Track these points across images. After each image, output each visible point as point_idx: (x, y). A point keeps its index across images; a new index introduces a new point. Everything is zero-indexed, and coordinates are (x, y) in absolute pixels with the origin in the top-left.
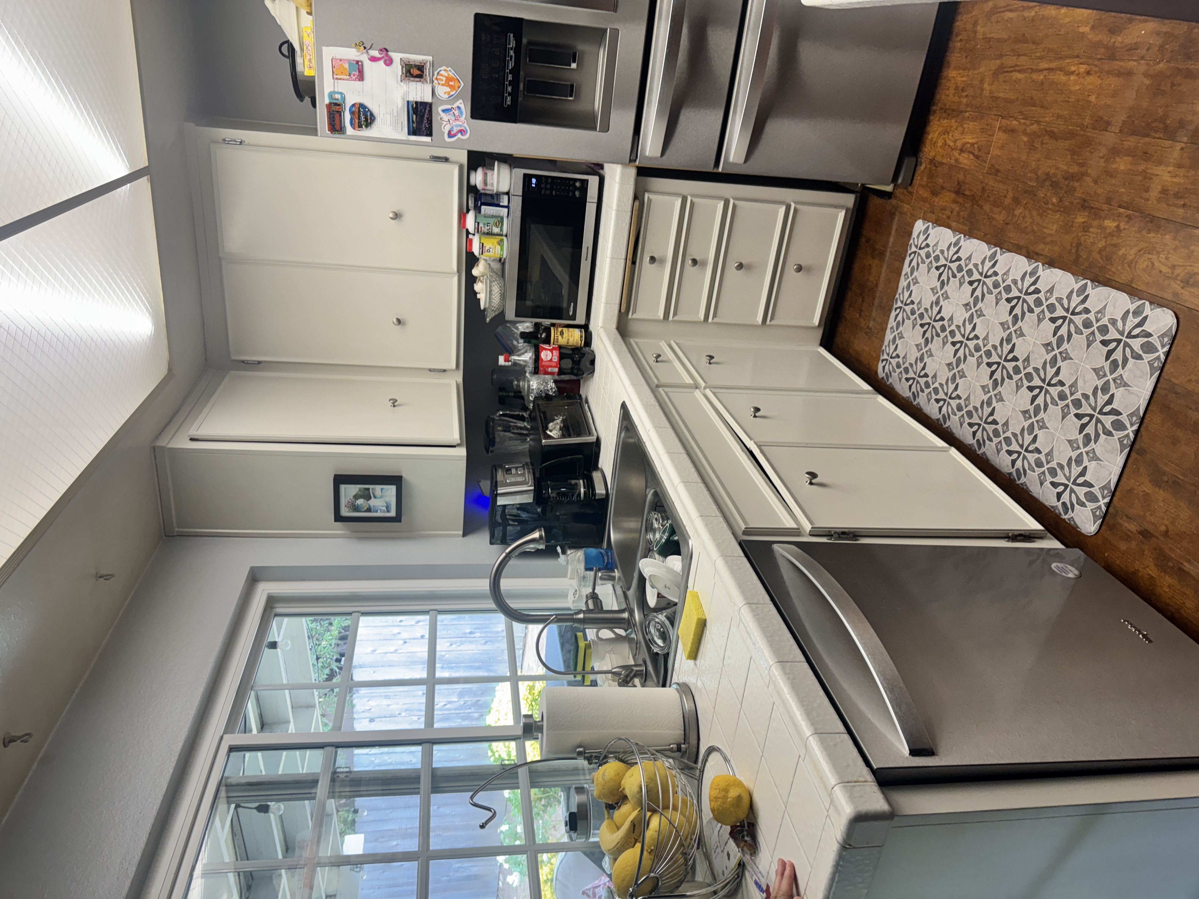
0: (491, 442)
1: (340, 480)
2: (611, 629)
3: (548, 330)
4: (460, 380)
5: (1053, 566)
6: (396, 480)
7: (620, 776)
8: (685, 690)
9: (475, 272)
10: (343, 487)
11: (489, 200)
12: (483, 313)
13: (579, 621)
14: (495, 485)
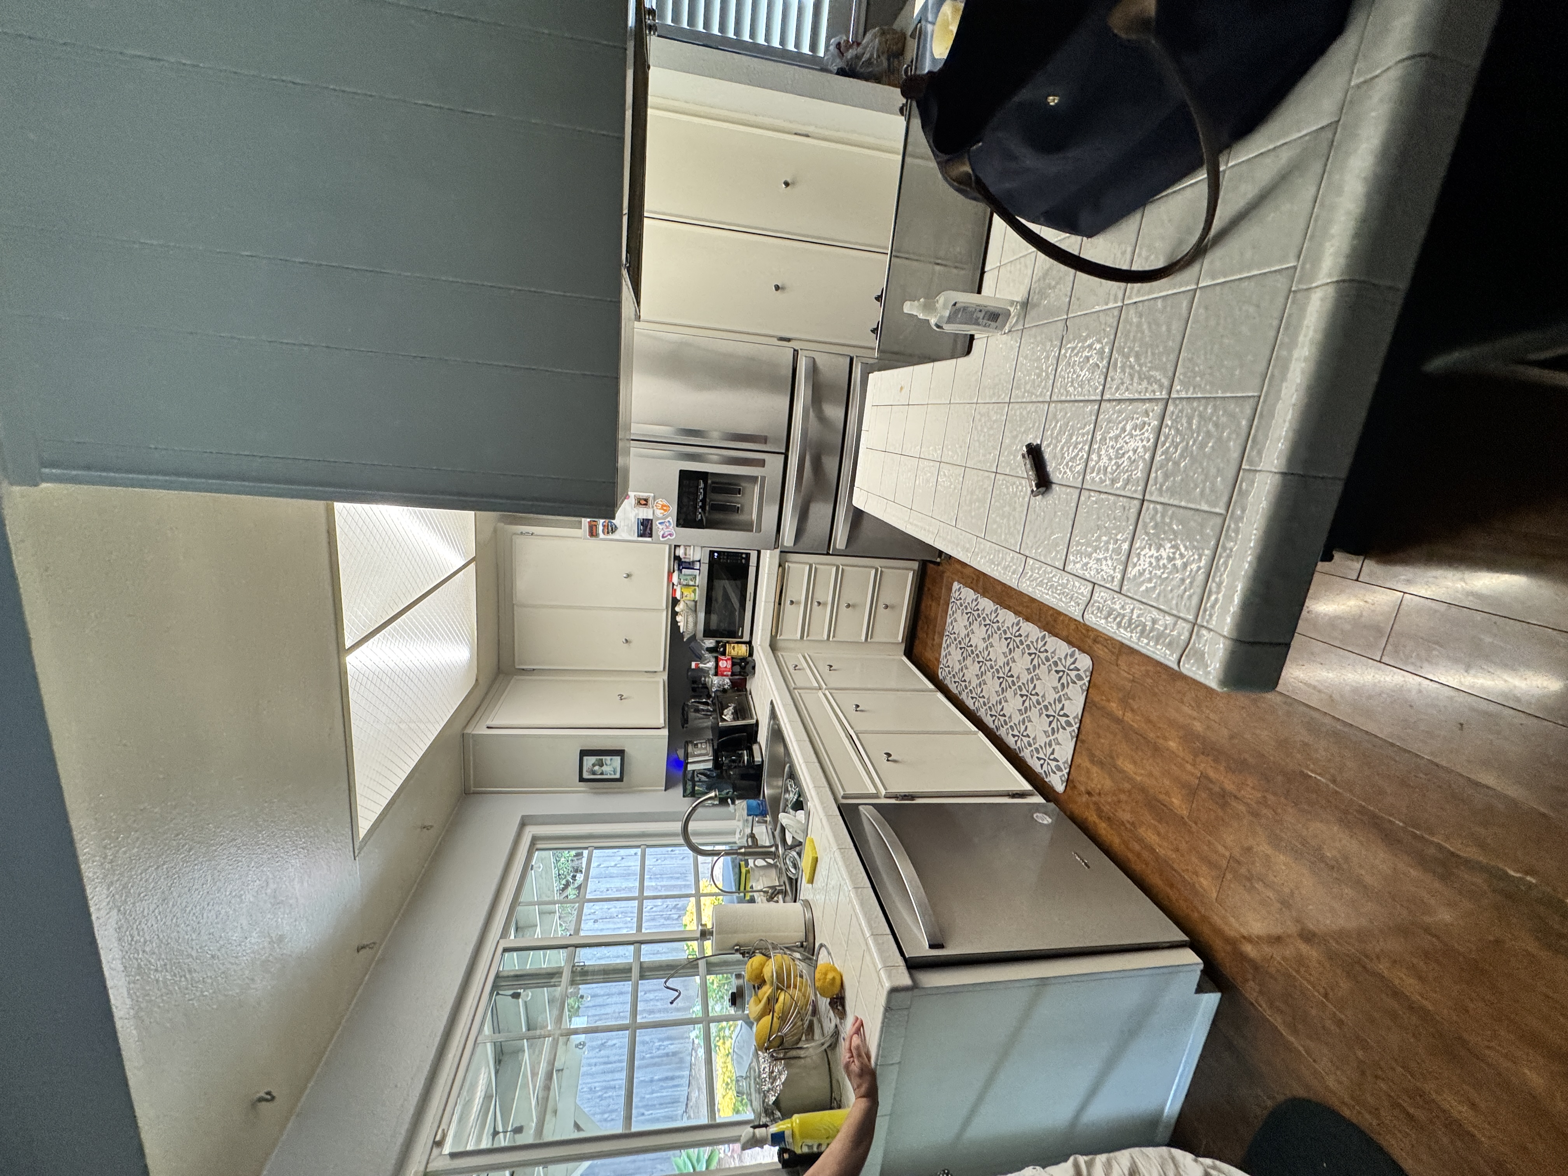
0: (685, 721)
1: (584, 753)
2: (764, 859)
3: (724, 647)
4: (666, 677)
5: (1035, 816)
6: (620, 753)
7: (762, 965)
8: (807, 904)
9: (677, 609)
10: (585, 758)
11: (687, 565)
12: (682, 635)
13: (741, 854)
14: (687, 756)
